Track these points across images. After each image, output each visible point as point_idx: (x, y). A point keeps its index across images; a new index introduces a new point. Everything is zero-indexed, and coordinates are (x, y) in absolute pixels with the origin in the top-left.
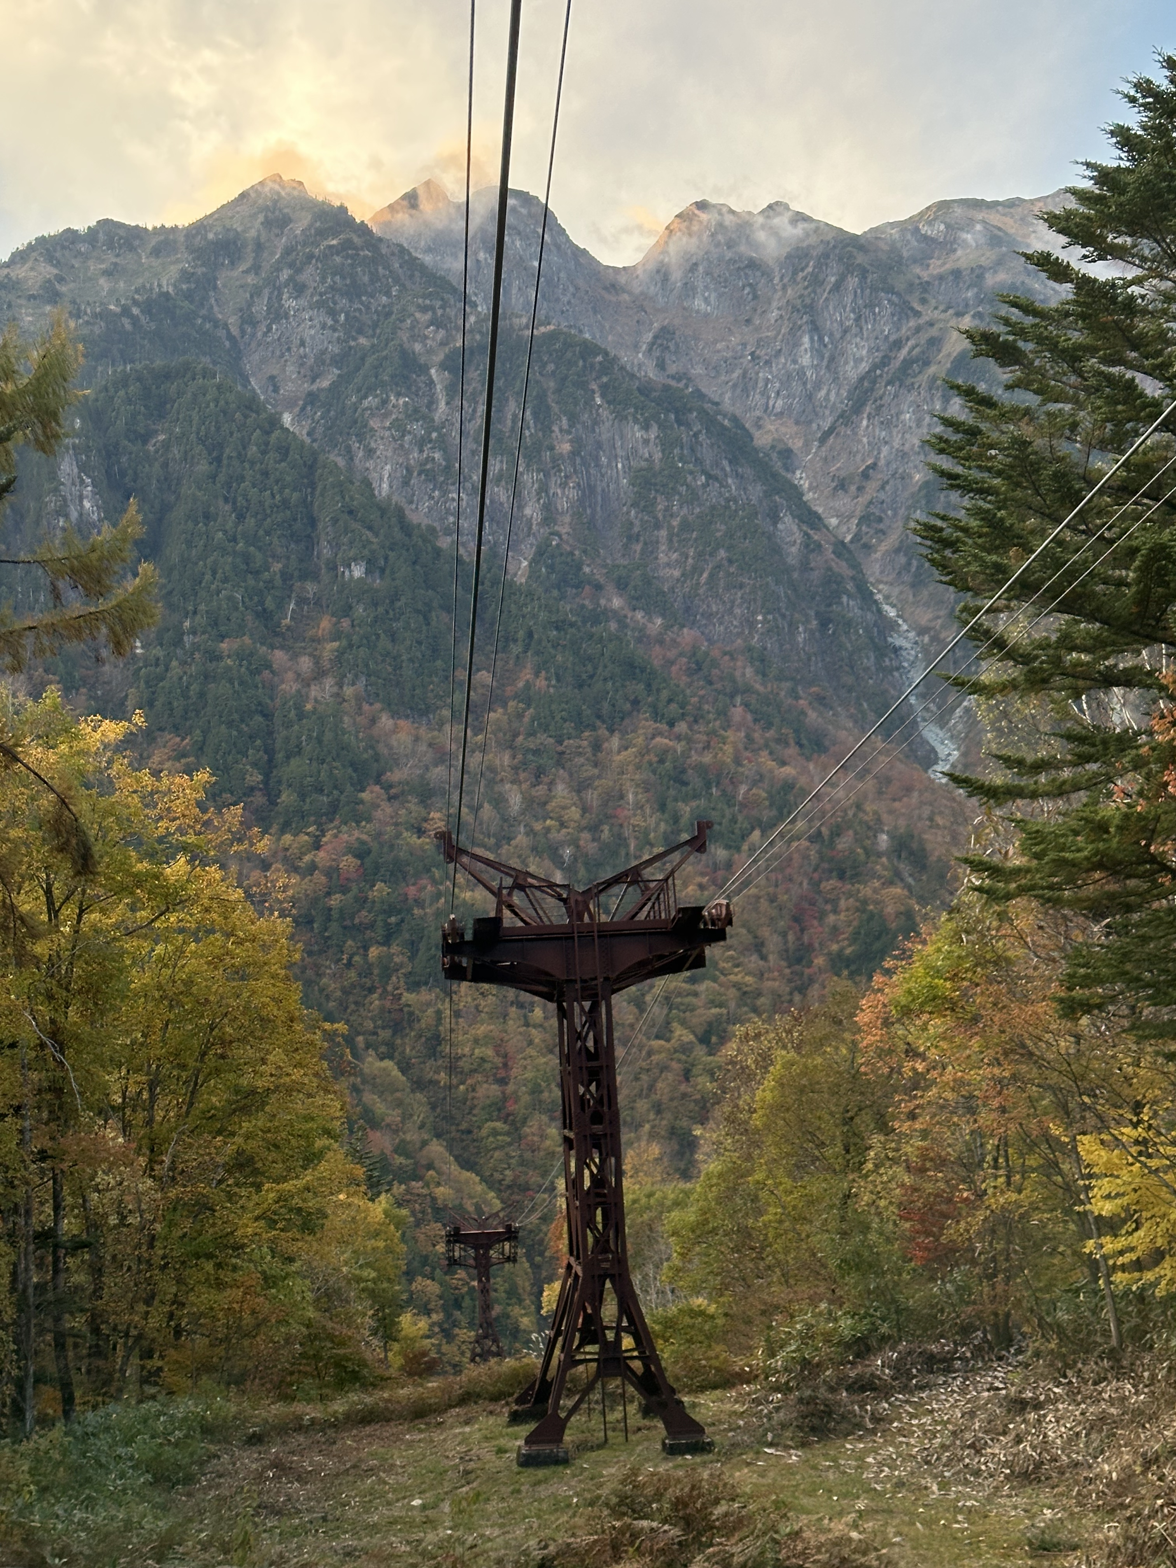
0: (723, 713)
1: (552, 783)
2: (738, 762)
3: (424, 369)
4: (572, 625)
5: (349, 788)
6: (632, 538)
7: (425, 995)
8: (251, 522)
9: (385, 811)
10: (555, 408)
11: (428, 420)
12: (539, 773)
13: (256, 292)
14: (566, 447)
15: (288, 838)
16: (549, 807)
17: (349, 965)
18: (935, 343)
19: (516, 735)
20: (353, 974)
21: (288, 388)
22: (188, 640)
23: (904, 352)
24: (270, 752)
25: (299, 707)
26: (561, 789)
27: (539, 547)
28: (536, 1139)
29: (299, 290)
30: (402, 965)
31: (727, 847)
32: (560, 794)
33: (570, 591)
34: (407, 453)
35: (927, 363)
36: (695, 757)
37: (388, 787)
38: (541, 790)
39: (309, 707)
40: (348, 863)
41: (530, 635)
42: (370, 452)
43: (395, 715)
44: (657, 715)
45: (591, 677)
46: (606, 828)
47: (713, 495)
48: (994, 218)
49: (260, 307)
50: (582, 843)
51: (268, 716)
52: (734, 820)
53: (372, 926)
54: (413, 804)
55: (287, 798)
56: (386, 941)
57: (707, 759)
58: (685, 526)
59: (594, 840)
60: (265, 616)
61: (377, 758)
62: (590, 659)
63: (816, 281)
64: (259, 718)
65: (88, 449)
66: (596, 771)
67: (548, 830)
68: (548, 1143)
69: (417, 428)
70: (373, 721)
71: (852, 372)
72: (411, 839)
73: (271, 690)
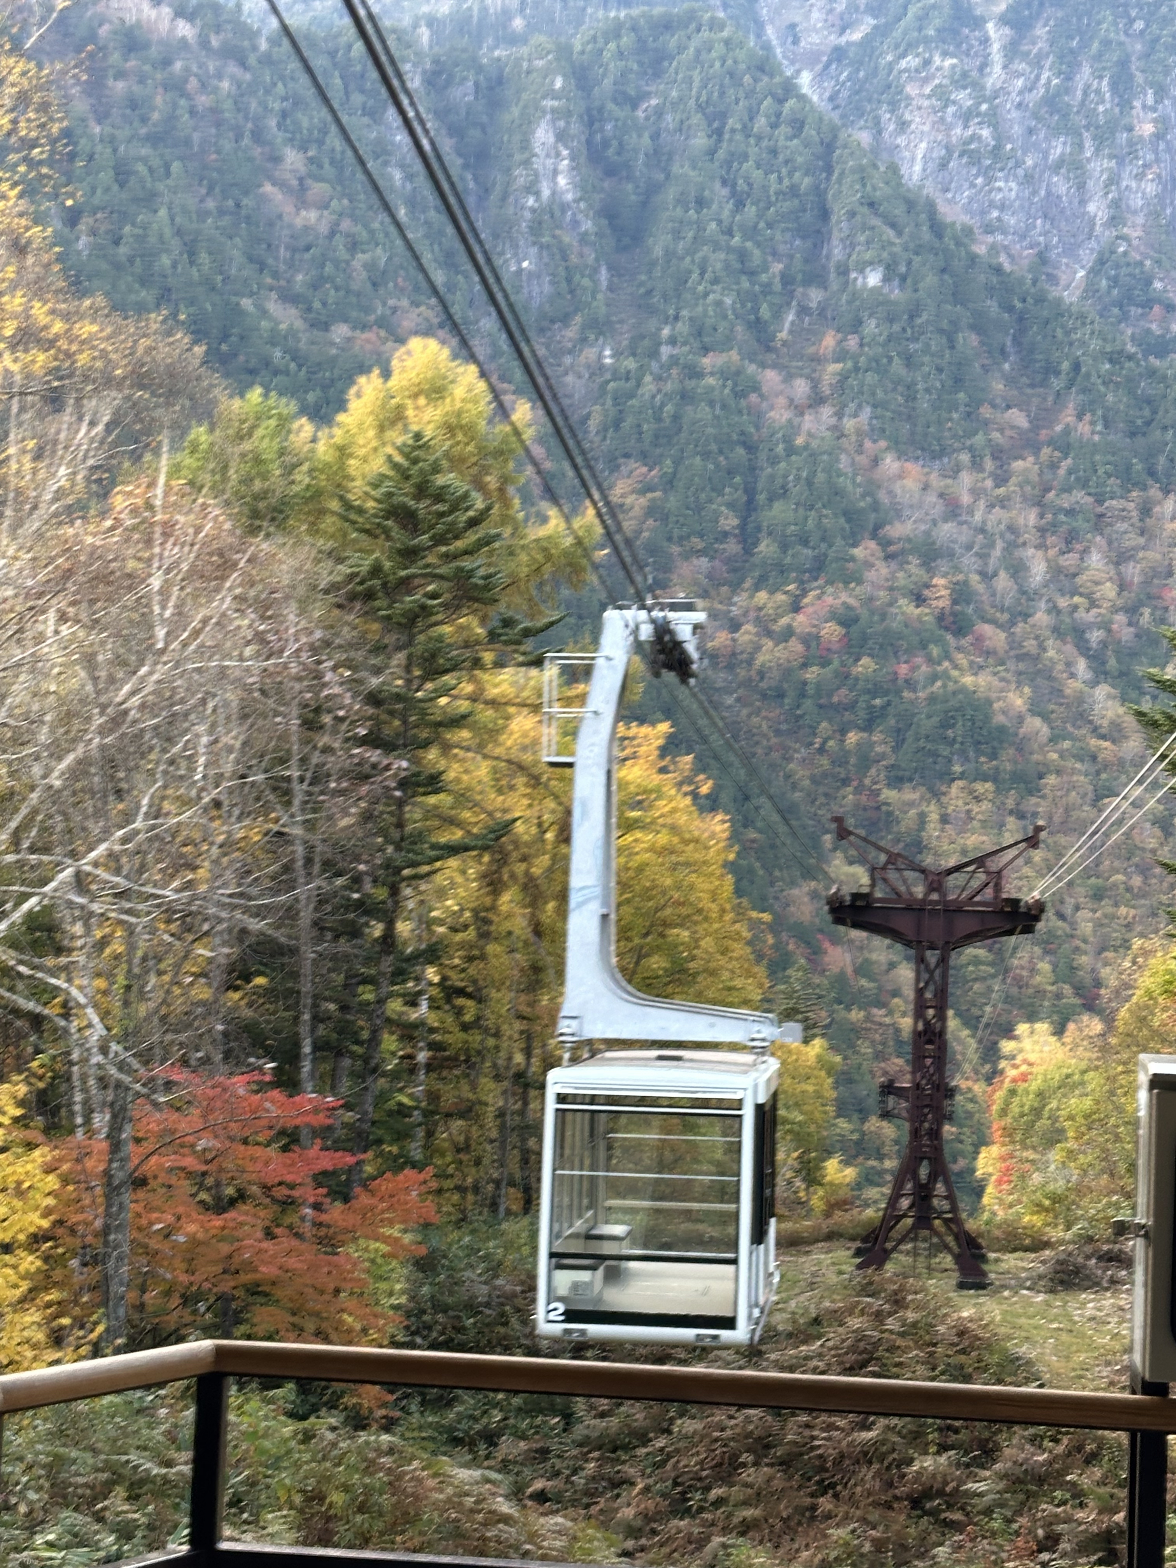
1: (1086, 551)
3: (979, 23)
4: (1130, 357)
5: (839, 542)
7: (910, 794)
8: (751, 210)
9: (881, 571)
10: (1139, 78)
11: (977, 86)
12: (1071, 539)
14: (1147, 129)
15: (762, 596)
16: (1079, 580)
17: (822, 750)
19: (1047, 490)
20: (825, 762)
21: (810, 42)
22: (665, 351)
24: (750, 492)
25: (788, 440)
26: (1096, 560)
27: (1101, 253)
28: (1025, 973)
30: (883, 756)
32: (1094, 565)
33: (1135, 311)
34: (950, 128)
37: (885, 543)
38: (1069, 561)
39: (799, 441)
40: (831, 631)
41: (1076, 367)
42: (903, 126)
43: (901, 455)
45: (1148, 423)
46: (1147, 611)
50: (1115, 627)
51: (751, 448)
53: (852, 706)
54: (914, 564)
55: (766, 548)
56: (868, 726)
59: (1130, 624)
60: (756, 324)
61: (876, 506)
62: (1149, 402)
64: (741, 451)
65: (568, 114)
66: (1142, 541)
67: (1075, 608)
68: (1038, 979)
70: (876, 461)
72: (907, 608)
73: (758, 417)
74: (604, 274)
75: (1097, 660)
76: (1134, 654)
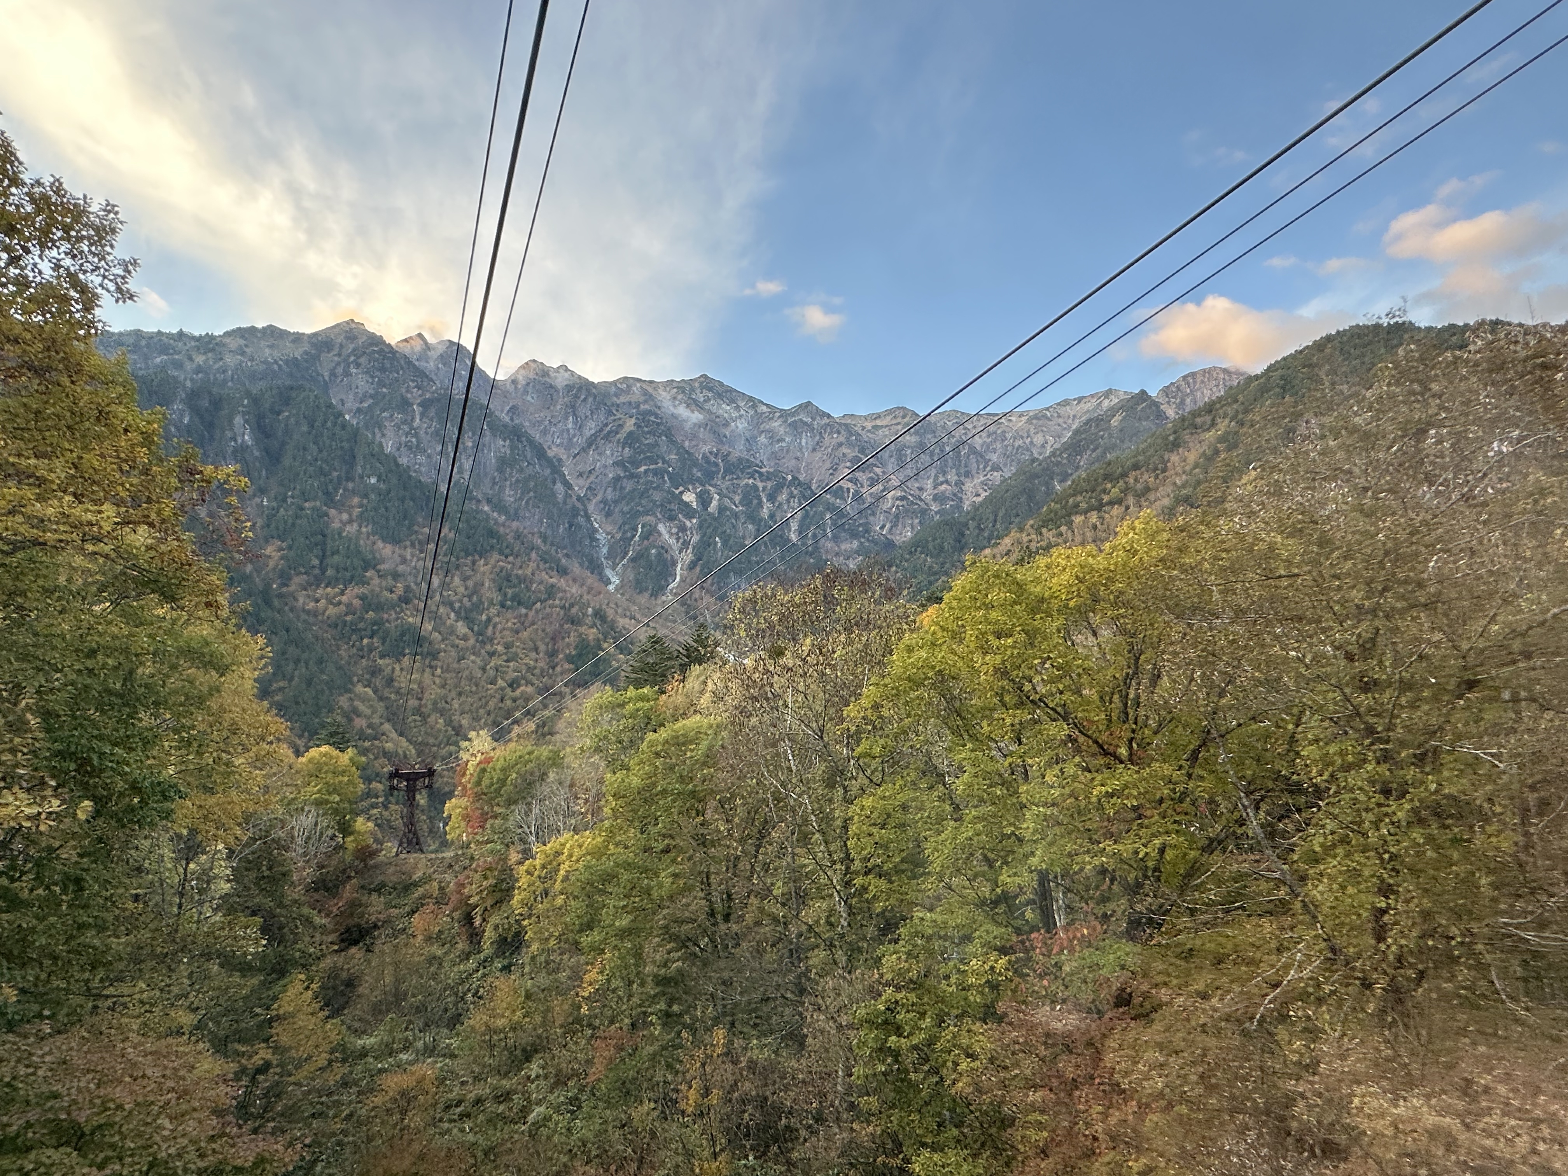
0: (528, 555)
2: (533, 574)
3: (411, 404)
5: (360, 570)
6: (494, 483)
7: (387, 661)
8: (325, 454)
9: (376, 581)
11: (410, 425)
13: (339, 364)
14: (470, 444)
15: (329, 589)
16: (451, 586)
17: (353, 646)
18: (621, 426)
20: (355, 650)
21: (348, 405)
22: (289, 500)
23: (608, 428)
24: (324, 551)
25: (340, 534)
26: (457, 580)
29: (358, 365)
30: (378, 647)
31: (526, 608)
34: (401, 437)
35: (617, 433)
36: (515, 572)
37: (378, 571)
39: (344, 534)
40: (357, 602)
42: (384, 435)
43: (384, 541)
44: (501, 553)
45: (474, 535)
47: (530, 471)
48: (644, 386)
49: (340, 370)
51: (324, 536)
52: (530, 597)
53: (365, 630)
54: (389, 579)
55: (330, 572)
56: (372, 637)
57: (520, 572)
58: (517, 481)
60: (327, 493)
61: (374, 558)
62: (474, 527)
63: (576, 397)
64: (320, 537)
65: (250, 414)
66: (473, 573)
67: (450, 595)
69: (406, 428)
70: (374, 543)
71: (588, 433)
72: (387, 594)
73: (327, 525)
74: (264, 472)
75: (458, 613)
76: (471, 611)
